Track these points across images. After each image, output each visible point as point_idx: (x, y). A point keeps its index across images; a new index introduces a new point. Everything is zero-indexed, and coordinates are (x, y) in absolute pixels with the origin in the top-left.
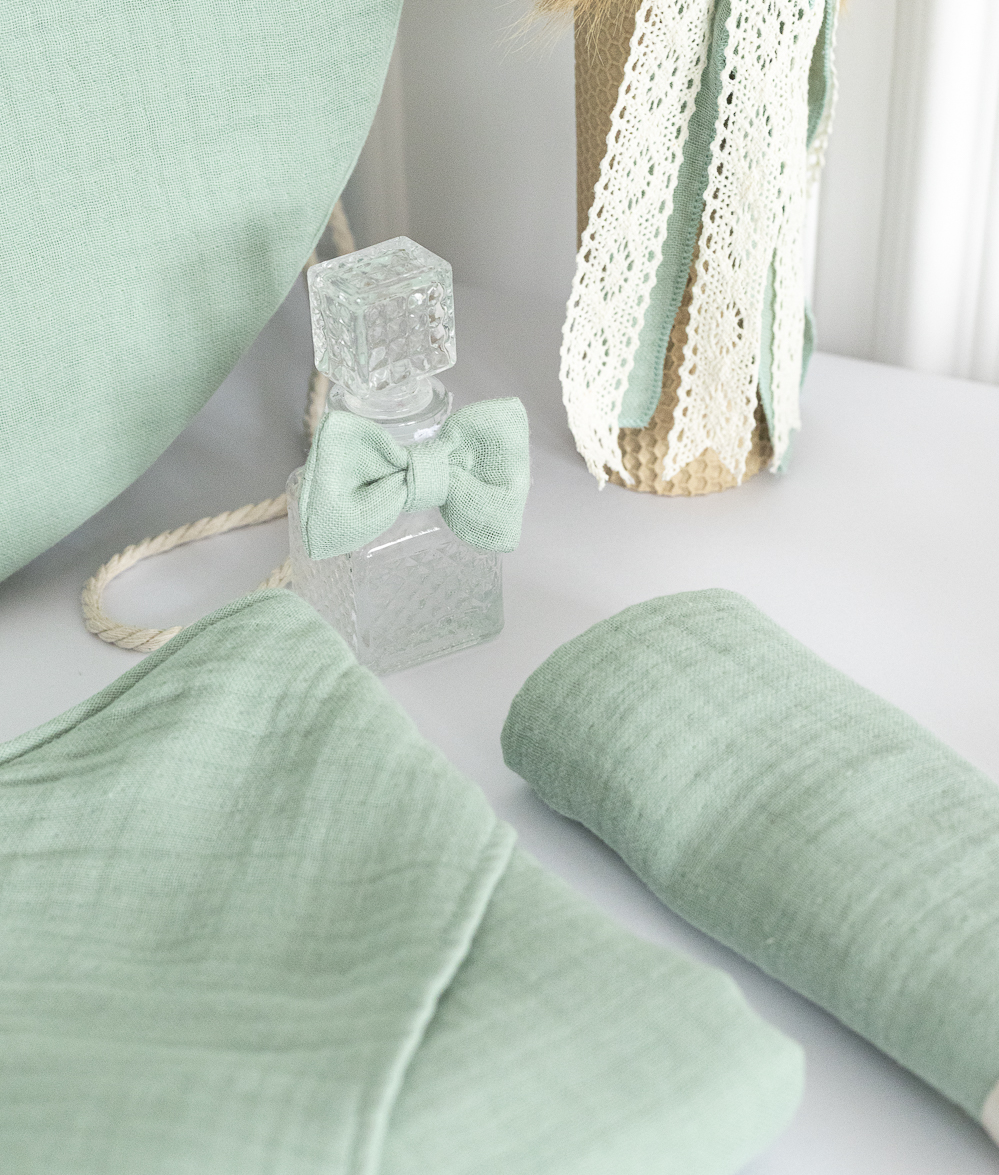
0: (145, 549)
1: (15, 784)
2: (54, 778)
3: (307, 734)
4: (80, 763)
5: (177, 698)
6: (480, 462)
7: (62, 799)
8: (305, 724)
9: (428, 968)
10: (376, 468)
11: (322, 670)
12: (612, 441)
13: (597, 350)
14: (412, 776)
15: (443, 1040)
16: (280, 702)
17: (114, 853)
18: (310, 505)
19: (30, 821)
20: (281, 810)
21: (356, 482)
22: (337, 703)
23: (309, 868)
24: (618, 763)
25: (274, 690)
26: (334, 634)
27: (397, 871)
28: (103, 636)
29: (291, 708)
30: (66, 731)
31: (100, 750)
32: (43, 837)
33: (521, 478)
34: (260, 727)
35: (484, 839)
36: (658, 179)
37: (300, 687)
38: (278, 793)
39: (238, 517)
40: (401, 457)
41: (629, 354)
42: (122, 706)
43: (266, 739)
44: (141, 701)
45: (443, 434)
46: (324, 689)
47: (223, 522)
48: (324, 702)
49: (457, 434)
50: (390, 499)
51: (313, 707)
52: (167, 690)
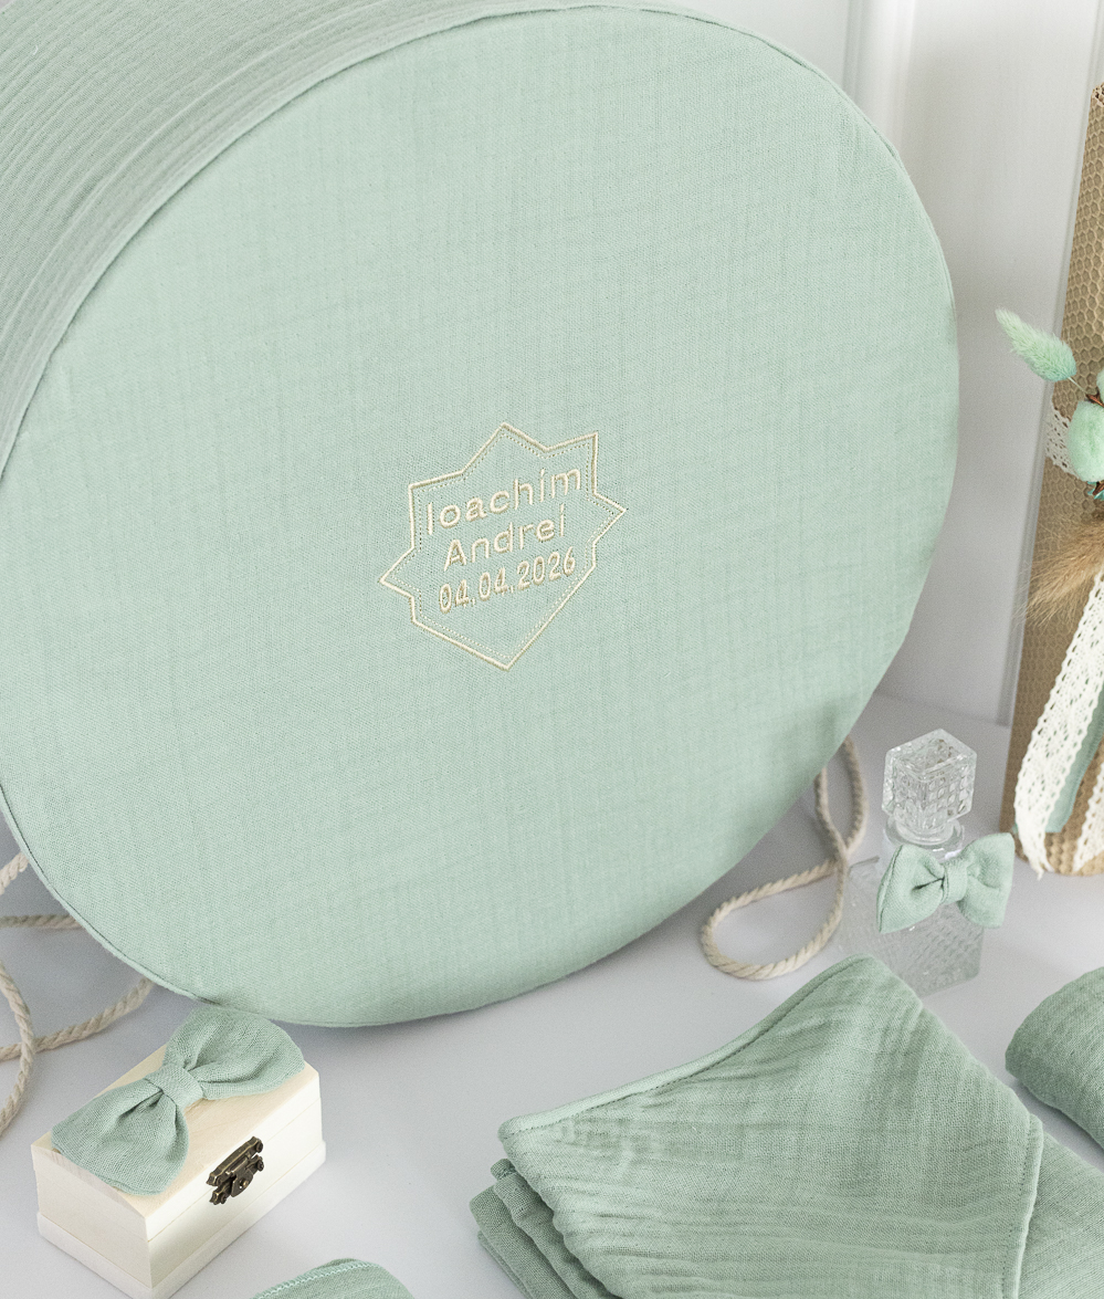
0: (735, 904)
1: (730, 1079)
2: (755, 1077)
3: (906, 1054)
4: (766, 1067)
5: (820, 1027)
6: (983, 873)
7: (764, 1091)
8: (904, 1047)
9: (1022, 1208)
10: (924, 878)
11: (908, 1012)
12: (1041, 843)
13: (1039, 786)
14: (978, 1086)
15: (1036, 1250)
16: (886, 1031)
17: (802, 1127)
18: (885, 901)
19: (747, 1104)
20: (899, 1103)
21: (912, 886)
22: (923, 1034)
23: (924, 1141)
24: (1091, 1077)
25: (880, 1025)
26: (905, 986)
27: (981, 1144)
28: (724, 968)
29: (894, 1037)
30: (749, 1044)
31: (776, 1059)
32: (757, 1115)
33: (1007, 883)
34: (875, 1048)
35: (1028, 1126)
36: (1090, 687)
37: (896, 1023)
38: (895, 1091)
39: (789, 883)
40: (940, 871)
41: (1057, 790)
42: (784, 1031)
43: (880, 1055)
44: (797, 1028)
45: (962, 856)
46: (911, 1025)
47: (779, 886)
48: (914, 1033)
49: (972, 857)
50: (933, 899)
51: (907, 1037)
52: (815, 1021)
